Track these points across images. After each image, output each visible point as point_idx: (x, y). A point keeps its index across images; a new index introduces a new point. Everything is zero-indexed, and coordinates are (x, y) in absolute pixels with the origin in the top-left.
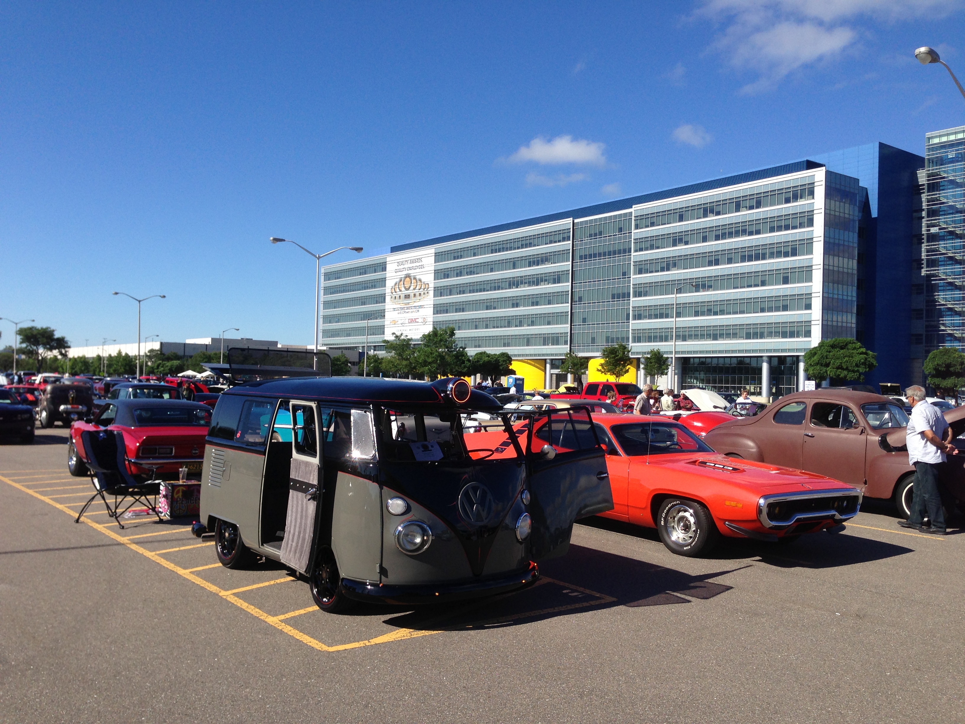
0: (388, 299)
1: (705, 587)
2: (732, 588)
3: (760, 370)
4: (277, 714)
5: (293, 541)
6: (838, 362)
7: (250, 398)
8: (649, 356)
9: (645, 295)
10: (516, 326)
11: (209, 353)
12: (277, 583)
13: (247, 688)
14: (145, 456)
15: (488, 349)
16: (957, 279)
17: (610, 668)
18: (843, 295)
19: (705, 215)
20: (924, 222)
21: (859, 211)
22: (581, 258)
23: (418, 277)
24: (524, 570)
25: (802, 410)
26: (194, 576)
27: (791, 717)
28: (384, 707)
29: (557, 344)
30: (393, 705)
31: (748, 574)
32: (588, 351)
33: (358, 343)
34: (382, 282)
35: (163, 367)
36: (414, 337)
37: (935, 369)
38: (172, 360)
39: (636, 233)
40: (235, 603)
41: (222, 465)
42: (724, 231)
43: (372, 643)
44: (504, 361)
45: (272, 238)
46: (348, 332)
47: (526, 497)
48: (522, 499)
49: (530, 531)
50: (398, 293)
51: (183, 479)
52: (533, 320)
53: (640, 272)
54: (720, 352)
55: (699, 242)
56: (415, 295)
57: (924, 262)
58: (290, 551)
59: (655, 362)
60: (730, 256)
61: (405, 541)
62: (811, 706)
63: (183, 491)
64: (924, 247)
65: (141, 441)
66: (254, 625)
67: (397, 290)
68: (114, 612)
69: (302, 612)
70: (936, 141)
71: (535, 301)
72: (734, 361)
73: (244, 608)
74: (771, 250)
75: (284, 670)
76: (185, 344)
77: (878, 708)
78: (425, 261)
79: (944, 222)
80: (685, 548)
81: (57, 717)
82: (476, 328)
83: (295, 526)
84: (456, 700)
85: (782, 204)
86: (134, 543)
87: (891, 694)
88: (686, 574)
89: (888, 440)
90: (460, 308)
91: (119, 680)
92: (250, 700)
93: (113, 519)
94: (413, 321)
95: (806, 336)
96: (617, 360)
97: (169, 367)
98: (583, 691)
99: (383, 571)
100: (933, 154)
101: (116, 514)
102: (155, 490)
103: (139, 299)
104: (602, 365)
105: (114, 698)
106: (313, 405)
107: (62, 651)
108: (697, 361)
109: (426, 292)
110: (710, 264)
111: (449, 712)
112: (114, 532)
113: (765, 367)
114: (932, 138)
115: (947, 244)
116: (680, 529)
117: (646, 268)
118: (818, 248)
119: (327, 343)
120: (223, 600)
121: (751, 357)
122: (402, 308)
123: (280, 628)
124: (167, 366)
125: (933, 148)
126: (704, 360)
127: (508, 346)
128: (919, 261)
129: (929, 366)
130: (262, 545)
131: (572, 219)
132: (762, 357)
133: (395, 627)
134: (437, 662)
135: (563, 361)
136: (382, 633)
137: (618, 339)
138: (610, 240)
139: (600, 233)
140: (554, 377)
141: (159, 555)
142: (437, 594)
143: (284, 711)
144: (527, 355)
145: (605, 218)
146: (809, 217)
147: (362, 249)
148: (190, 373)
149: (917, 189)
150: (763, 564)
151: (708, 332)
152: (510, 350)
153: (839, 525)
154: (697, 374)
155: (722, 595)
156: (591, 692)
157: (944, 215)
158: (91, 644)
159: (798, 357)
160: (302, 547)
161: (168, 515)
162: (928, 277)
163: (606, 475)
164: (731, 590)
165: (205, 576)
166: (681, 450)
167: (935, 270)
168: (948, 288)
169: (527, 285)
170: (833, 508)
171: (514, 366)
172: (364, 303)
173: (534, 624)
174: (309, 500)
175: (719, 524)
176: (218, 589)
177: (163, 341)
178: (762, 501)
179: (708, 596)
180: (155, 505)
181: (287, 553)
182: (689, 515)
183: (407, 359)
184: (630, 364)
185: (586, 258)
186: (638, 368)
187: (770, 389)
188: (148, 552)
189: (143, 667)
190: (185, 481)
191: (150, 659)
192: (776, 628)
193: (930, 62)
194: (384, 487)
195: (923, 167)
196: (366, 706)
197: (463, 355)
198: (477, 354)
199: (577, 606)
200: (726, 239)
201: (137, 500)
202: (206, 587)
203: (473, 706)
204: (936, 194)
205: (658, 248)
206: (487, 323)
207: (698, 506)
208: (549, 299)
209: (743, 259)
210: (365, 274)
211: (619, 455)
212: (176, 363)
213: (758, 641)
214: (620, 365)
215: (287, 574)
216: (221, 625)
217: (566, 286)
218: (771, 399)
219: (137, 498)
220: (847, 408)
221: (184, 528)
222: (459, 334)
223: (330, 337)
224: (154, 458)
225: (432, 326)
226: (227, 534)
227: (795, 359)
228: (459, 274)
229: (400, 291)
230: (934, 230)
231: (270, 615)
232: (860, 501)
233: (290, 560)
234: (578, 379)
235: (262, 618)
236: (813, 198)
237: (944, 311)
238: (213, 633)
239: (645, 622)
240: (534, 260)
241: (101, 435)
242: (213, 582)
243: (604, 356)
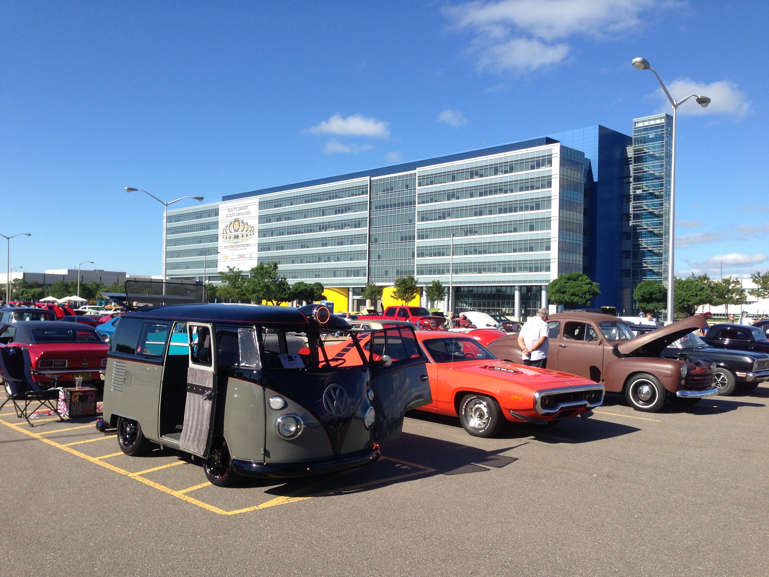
0: (220, 238)
1: (498, 459)
2: (517, 459)
3: (513, 297)
4: (199, 561)
5: (191, 432)
6: (572, 291)
7: (148, 321)
8: (431, 285)
9: (427, 238)
10: (325, 261)
11: (68, 281)
12: (173, 466)
13: (171, 544)
14: (43, 368)
15: (306, 279)
16: (655, 228)
17: (441, 519)
18: (573, 240)
19: (472, 177)
20: (632, 186)
21: (585, 177)
22: (376, 208)
23: (245, 221)
24: (369, 450)
25: (557, 327)
26: (103, 463)
27: (574, 548)
28: (281, 553)
29: (358, 276)
30: (287, 551)
31: (528, 449)
32: (382, 281)
33: (195, 274)
34: (215, 225)
35: (26, 293)
36: (244, 270)
37: (642, 296)
38: (34, 288)
39: (419, 190)
40: (143, 482)
41: (123, 374)
42: (486, 190)
43: (260, 508)
44: (318, 289)
45: (126, 188)
46: (187, 265)
47: (371, 394)
48: (368, 396)
49: (374, 420)
50: (228, 234)
51: (78, 386)
52: (338, 257)
53: (423, 220)
54: (483, 282)
55: (467, 198)
56: (243, 236)
57: (632, 216)
58: (189, 440)
59: (436, 290)
60: (490, 209)
61: (283, 430)
62: (587, 540)
63: (79, 396)
64: (631, 204)
65: (39, 356)
66: (163, 497)
67: (228, 231)
68: (46, 491)
69: (199, 487)
70: (641, 125)
71: (340, 241)
72: (494, 289)
73: (151, 485)
74: (521, 205)
75: (197, 530)
76: (45, 274)
77: (633, 540)
78: (251, 209)
79: (646, 186)
80: (480, 431)
81: (26, 571)
82: (293, 263)
83: (193, 420)
84: (333, 546)
85: (528, 170)
86: (46, 438)
87: (640, 530)
88: (483, 450)
89: (619, 349)
90: (280, 246)
91: (67, 541)
92: (176, 552)
93: (24, 419)
94: (241, 257)
95: (546, 271)
96: (407, 289)
97: (32, 294)
98: (425, 536)
99: (266, 453)
100: (638, 135)
101: (26, 415)
102: (55, 395)
103: (8, 237)
104: (394, 292)
105: (68, 555)
106: (209, 326)
107: (14, 521)
108: (466, 289)
109: (252, 233)
110: (476, 214)
111: (330, 554)
112: (25, 429)
113: (517, 294)
114: (638, 122)
115: (648, 202)
116: (476, 417)
117: (427, 216)
118: (555, 203)
119: (171, 274)
120: (133, 480)
121: (506, 286)
122: (233, 246)
123: (185, 499)
124: (30, 293)
125: (638, 130)
126: (471, 288)
127: (319, 277)
128: (628, 215)
129: (637, 294)
130: (161, 436)
131: (369, 177)
132: (514, 286)
133: (274, 496)
134: (313, 520)
135: (363, 289)
136: (266, 500)
137: (405, 272)
138: (399, 195)
139: (392, 189)
140: (356, 302)
141: (69, 446)
142: (308, 469)
143: (205, 559)
144: (334, 284)
145: (395, 177)
146: (548, 180)
147: (202, 198)
148: (50, 298)
149: (626, 161)
150: (536, 442)
151: (475, 267)
152: (322, 280)
153: (588, 411)
154: (466, 300)
155: (512, 464)
156: (431, 535)
157: (646, 180)
158: (36, 516)
159: (541, 286)
160: (200, 436)
161: (67, 415)
162: (635, 227)
163: (427, 377)
164: (517, 460)
165: (113, 461)
166: (474, 358)
167: (640, 222)
168: (649, 235)
169: (333, 229)
170: (585, 399)
171: (326, 293)
172: (200, 242)
173: (379, 490)
174: (205, 400)
175: (505, 412)
176: (126, 471)
177: (26, 272)
178: (537, 395)
179: (502, 466)
180: (57, 407)
181: (186, 442)
182: (483, 406)
183: (239, 288)
184: (417, 292)
185: (380, 208)
186: (421, 295)
187: (521, 311)
188: (59, 444)
189: (83, 532)
190: (80, 387)
191: (87, 525)
192: (553, 487)
193: (643, 69)
194: (267, 389)
195: (631, 144)
196: (267, 553)
197: (284, 285)
198: (296, 284)
199: (408, 475)
200: (487, 195)
201: (43, 403)
202: (116, 471)
203: (347, 549)
204: (640, 165)
205: (436, 201)
206: (302, 259)
207: (490, 399)
208: (352, 240)
209: (500, 212)
210: (201, 218)
211: (430, 362)
212: (38, 290)
213: (542, 496)
214: (408, 292)
215: (178, 459)
216: (137, 499)
217: (365, 230)
218: (521, 318)
219: (43, 401)
220: (589, 325)
221: (83, 426)
222: (281, 267)
223: (171, 269)
224: (50, 369)
225: (256, 262)
226: (128, 429)
227: (539, 288)
228: (279, 219)
229: (231, 232)
230: (639, 192)
231: (174, 490)
232: (604, 393)
233: (189, 447)
234: (374, 304)
235: (168, 492)
236: (551, 166)
237: (646, 253)
238: (131, 505)
239: (460, 485)
240: (339, 209)
241: (11, 351)
242: (120, 466)
243: (397, 285)
